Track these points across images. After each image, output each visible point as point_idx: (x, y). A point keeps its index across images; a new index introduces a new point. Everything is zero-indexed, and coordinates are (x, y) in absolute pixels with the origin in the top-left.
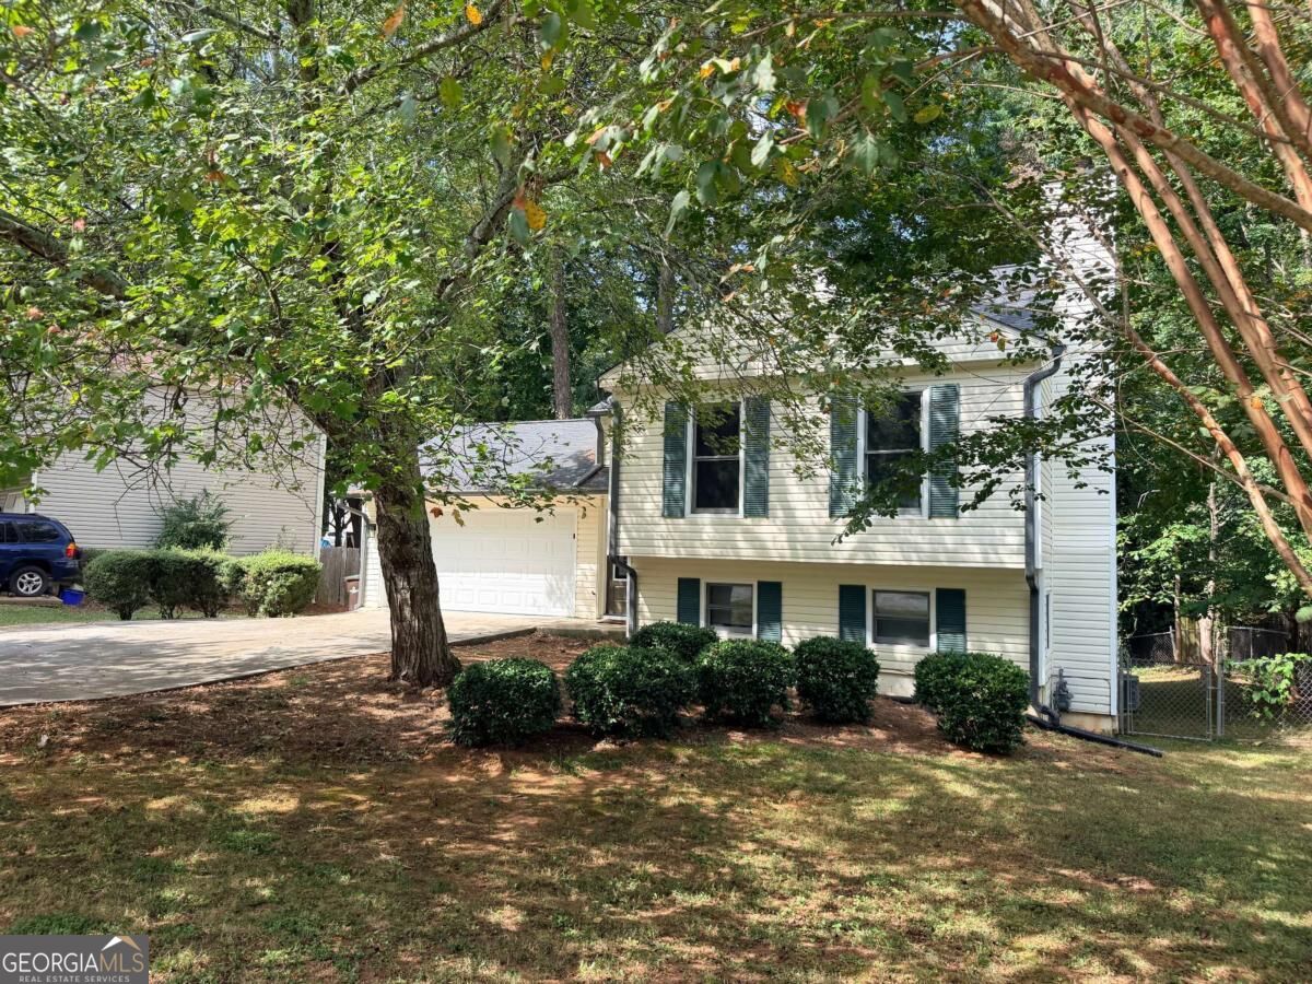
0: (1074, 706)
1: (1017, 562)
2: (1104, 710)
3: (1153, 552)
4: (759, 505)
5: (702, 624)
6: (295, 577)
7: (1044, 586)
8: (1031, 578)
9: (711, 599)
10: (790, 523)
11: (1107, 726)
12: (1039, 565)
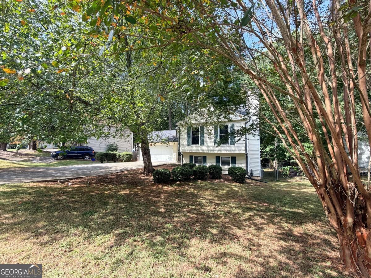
0: (254, 175)
1: (244, 152)
2: (259, 176)
3: (266, 150)
4: (203, 144)
5: (194, 163)
6: (128, 156)
7: (249, 156)
8: (246, 155)
9: (195, 159)
10: (208, 146)
11: (259, 178)
12: (248, 152)
